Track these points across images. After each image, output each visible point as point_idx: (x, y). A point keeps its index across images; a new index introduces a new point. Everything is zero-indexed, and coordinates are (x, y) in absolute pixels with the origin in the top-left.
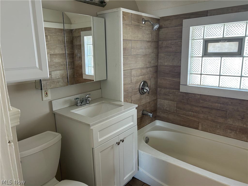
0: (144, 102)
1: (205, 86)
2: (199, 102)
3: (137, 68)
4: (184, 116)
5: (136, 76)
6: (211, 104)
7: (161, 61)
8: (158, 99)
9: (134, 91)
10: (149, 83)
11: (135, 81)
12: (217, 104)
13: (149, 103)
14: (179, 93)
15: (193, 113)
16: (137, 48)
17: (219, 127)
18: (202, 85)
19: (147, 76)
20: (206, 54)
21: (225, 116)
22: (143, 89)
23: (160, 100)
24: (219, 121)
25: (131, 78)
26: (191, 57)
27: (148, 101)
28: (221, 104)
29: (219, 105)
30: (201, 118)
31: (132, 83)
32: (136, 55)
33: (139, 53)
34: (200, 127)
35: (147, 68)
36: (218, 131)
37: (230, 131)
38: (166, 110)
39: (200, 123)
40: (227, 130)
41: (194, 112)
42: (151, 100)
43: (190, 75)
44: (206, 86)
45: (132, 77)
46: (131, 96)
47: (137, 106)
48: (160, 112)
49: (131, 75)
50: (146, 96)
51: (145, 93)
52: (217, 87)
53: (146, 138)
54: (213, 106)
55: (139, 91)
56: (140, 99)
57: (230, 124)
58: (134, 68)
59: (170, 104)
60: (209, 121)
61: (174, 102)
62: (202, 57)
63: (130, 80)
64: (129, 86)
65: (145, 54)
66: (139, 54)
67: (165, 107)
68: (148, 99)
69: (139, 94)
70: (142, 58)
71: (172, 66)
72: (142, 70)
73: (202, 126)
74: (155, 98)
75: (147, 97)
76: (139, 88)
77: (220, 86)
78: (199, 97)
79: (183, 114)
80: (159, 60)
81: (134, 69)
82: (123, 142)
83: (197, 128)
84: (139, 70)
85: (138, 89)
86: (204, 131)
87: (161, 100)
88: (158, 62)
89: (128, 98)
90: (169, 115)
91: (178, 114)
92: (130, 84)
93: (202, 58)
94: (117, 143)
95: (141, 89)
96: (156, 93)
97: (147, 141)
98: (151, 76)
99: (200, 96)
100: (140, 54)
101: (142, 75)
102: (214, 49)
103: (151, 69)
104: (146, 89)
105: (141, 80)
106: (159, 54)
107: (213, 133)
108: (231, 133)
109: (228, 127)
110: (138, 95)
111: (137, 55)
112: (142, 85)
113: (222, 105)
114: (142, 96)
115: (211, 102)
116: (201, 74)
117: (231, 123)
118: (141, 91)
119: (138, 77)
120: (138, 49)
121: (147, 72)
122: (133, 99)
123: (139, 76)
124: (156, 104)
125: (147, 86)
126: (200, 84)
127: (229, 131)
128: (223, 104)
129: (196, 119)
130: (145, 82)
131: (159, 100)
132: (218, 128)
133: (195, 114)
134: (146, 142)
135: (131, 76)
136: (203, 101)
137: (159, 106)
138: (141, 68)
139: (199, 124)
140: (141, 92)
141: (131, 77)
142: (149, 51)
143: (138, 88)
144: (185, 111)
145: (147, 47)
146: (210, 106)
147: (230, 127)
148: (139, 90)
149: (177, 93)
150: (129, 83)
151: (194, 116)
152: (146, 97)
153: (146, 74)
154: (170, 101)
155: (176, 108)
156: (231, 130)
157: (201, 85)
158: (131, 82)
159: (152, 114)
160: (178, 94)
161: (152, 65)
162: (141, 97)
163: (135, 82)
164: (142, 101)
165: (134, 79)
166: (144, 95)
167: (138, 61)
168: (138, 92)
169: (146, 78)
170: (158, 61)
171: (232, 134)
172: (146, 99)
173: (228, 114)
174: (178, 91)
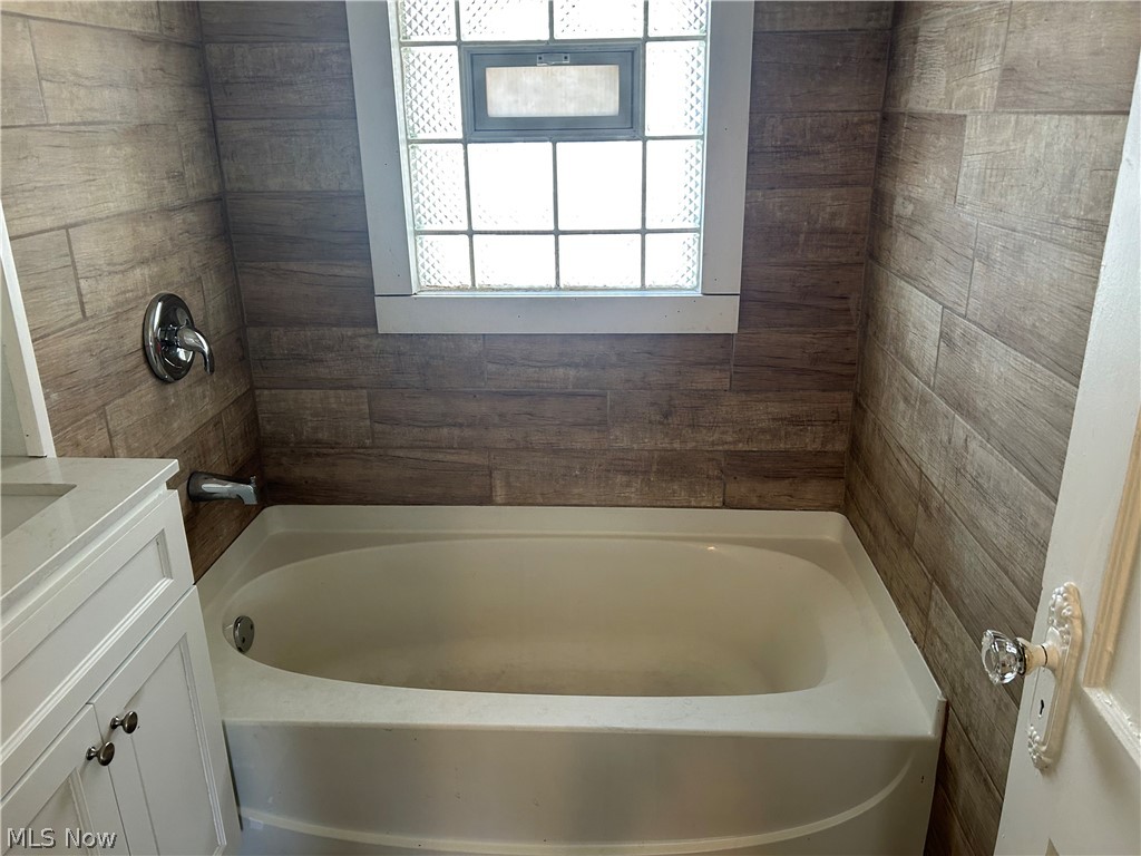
0: (183, 426)
1: (497, 290)
2: (482, 373)
3: (103, 215)
4: (418, 454)
5: (106, 268)
6: (535, 372)
7: (242, 167)
8: (257, 392)
9: (112, 369)
10: (194, 302)
11: (108, 301)
12: (561, 371)
13: (216, 422)
14: (375, 343)
15: (456, 432)
16: (76, 74)
17: (581, 469)
18: (482, 289)
19: (174, 264)
20: (480, 124)
21: (598, 419)
22: (167, 345)
23: (273, 392)
24: (578, 446)
25: (78, 288)
26: (409, 142)
27: (210, 414)
28: (577, 366)
29: (572, 373)
30: (498, 446)
31: (91, 322)
32: (83, 128)
33: (96, 110)
34: (498, 489)
35: (166, 211)
36: (576, 491)
37: (625, 479)
38: (317, 442)
39: (495, 474)
40: (611, 475)
41: (461, 425)
42: (224, 405)
43: (418, 238)
44: (500, 290)
45: (83, 283)
46: (100, 403)
47: (172, 466)
48: (284, 460)
49: (75, 268)
50: (190, 386)
51: (188, 366)
52: (550, 289)
53: (236, 625)
54: (547, 382)
55: (145, 366)
56: (164, 413)
57: (623, 450)
58: (81, 214)
59: (334, 406)
60: (534, 454)
61: (354, 393)
62: (465, 142)
63: (74, 298)
64: (77, 341)
65: (137, 122)
66: (98, 116)
67: (310, 424)
68: (207, 399)
69: (152, 381)
70: (128, 150)
71: (308, 192)
72: (142, 229)
73: (508, 485)
74: (244, 390)
75: (199, 390)
76: (144, 347)
77: (562, 286)
78: (476, 347)
79: (412, 447)
80: (225, 162)
81: (85, 222)
82: (130, 730)
83: (486, 500)
84: (122, 231)
85: (141, 353)
86: (519, 505)
87: (277, 391)
88: (222, 173)
89: (80, 428)
90: (334, 465)
91: (382, 452)
92: (80, 331)
93: (465, 148)
94: (90, 758)
95: (156, 350)
96: (243, 358)
97: (244, 637)
98: (196, 262)
99: (481, 341)
100: (109, 118)
101: (144, 262)
102: (516, 102)
103: (192, 217)
104: (188, 348)
105: (145, 295)
106: (219, 123)
107: (558, 501)
108: (628, 485)
109: (617, 462)
110: (147, 390)
111: (90, 128)
112: (160, 325)
113: (584, 373)
114: (170, 389)
115: (534, 364)
116: (471, 233)
117: (625, 443)
118: (162, 363)
119: (120, 276)
120: (87, 83)
121: (171, 239)
122: (119, 421)
123: (126, 271)
124: (252, 421)
125: (191, 326)
126: (470, 284)
127: (620, 479)
128: (587, 365)
129: (474, 458)
130: (172, 304)
131: (266, 392)
132: (576, 476)
133: (468, 433)
134: (240, 650)
135: (76, 274)
136: (498, 366)
137: (268, 427)
138: (132, 212)
139: (491, 477)
140: (159, 368)
141: (78, 283)
142: (159, 102)
143: (140, 346)
144: (417, 429)
145: (141, 77)
146: (535, 384)
147: (623, 459)
148: (142, 359)
149: (361, 340)
150: (72, 325)
151: (465, 446)
152: (192, 395)
153: (171, 254)
154: (331, 389)
155: (368, 422)
156: (627, 472)
157: (476, 290)
158: (79, 316)
159: (249, 483)
160: (367, 347)
161: (193, 193)
162: (166, 398)
163: (110, 309)
164: (175, 425)
165: (103, 294)
166: (182, 384)
167: (104, 170)
168: (143, 371)
169: (174, 272)
170: (224, 169)
171: (633, 490)
172: (196, 404)
173: (611, 407)
174: (370, 330)
